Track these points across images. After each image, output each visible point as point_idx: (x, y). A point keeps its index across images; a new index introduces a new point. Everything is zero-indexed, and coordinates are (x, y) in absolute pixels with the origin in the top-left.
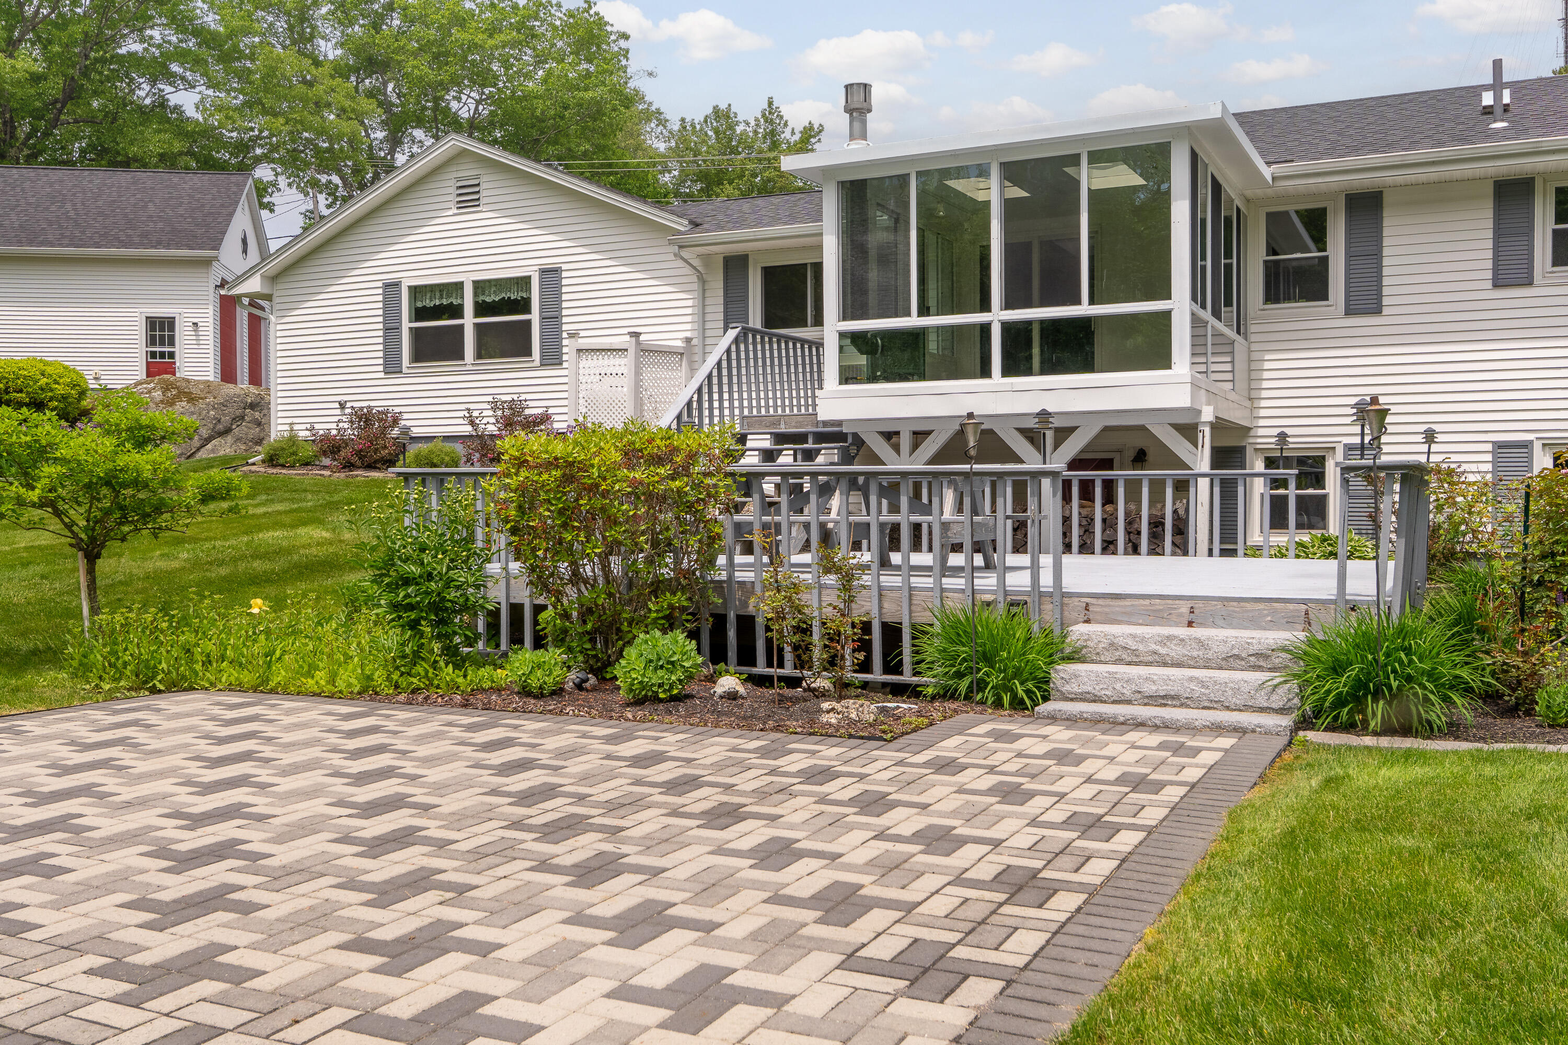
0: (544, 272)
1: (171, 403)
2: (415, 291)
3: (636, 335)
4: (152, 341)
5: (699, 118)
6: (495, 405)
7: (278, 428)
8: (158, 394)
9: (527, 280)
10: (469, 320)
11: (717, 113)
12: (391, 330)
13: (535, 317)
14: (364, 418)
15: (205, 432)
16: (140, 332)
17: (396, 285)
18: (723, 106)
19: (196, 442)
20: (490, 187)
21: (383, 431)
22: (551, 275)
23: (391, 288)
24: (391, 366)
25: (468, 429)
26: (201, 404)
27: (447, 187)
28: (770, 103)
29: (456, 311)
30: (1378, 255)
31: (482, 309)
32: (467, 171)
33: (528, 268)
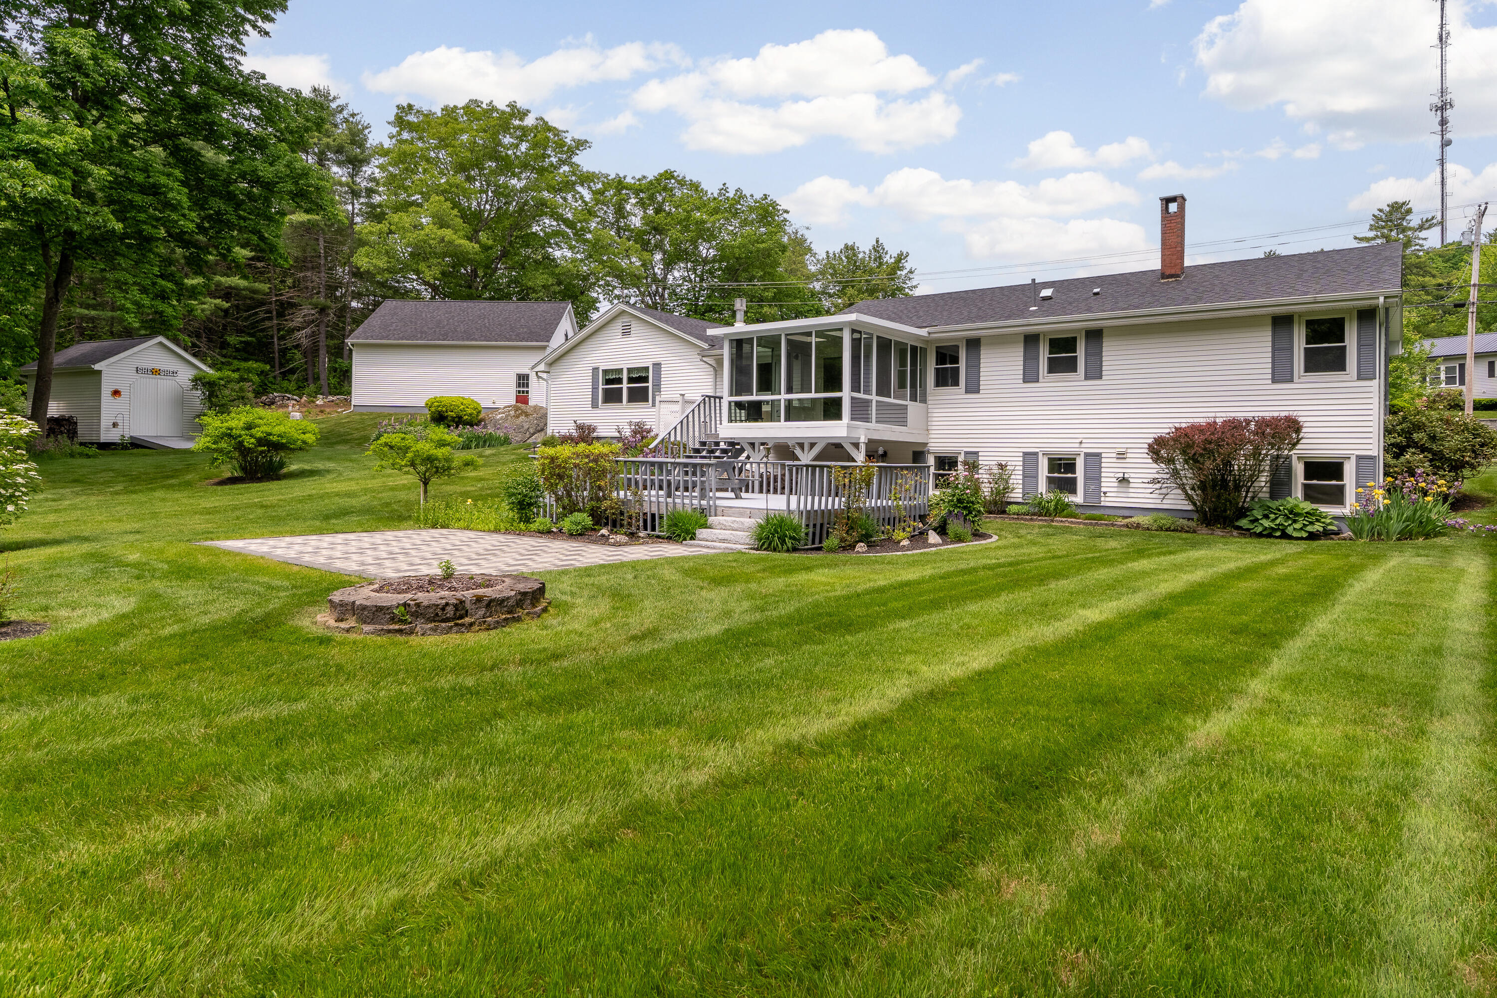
0: (654, 364)
1: (518, 417)
2: (605, 372)
3: (683, 395)
4: (519, 385)
5: (838, 250)
6: (630, 423)
7: (549, 432)
8: (512, 413)
9: (647, 369)
10: (625, 386)
11: (847, 247)
12: (595, 389)
13: (650, 384)
14: (580, 427)
15: (532, 431)
16: (513, 381)
17: (597, 369)
18: (850, 244)
19: (528, 435)
20: (635, 327)
21: (589, 433)
22: (657, 366)
23: (595, 370)
24: (595, 405)
25: (617, 435)
26: (531, 417)
27: (618, 326)
28: (877, 241)
29: (620, 381)
30: (978, 366)
31: (631, 380)
32: (626, 319)
33: (648, 363)
